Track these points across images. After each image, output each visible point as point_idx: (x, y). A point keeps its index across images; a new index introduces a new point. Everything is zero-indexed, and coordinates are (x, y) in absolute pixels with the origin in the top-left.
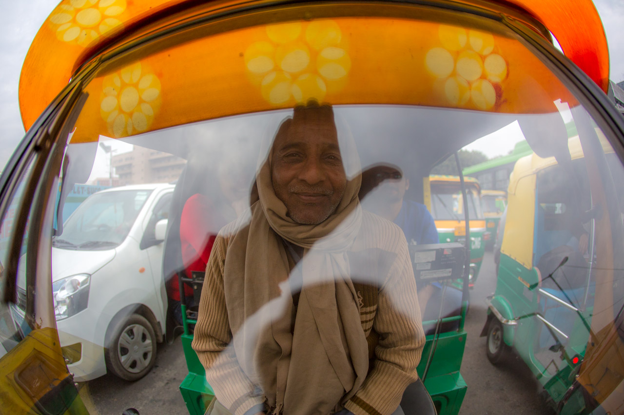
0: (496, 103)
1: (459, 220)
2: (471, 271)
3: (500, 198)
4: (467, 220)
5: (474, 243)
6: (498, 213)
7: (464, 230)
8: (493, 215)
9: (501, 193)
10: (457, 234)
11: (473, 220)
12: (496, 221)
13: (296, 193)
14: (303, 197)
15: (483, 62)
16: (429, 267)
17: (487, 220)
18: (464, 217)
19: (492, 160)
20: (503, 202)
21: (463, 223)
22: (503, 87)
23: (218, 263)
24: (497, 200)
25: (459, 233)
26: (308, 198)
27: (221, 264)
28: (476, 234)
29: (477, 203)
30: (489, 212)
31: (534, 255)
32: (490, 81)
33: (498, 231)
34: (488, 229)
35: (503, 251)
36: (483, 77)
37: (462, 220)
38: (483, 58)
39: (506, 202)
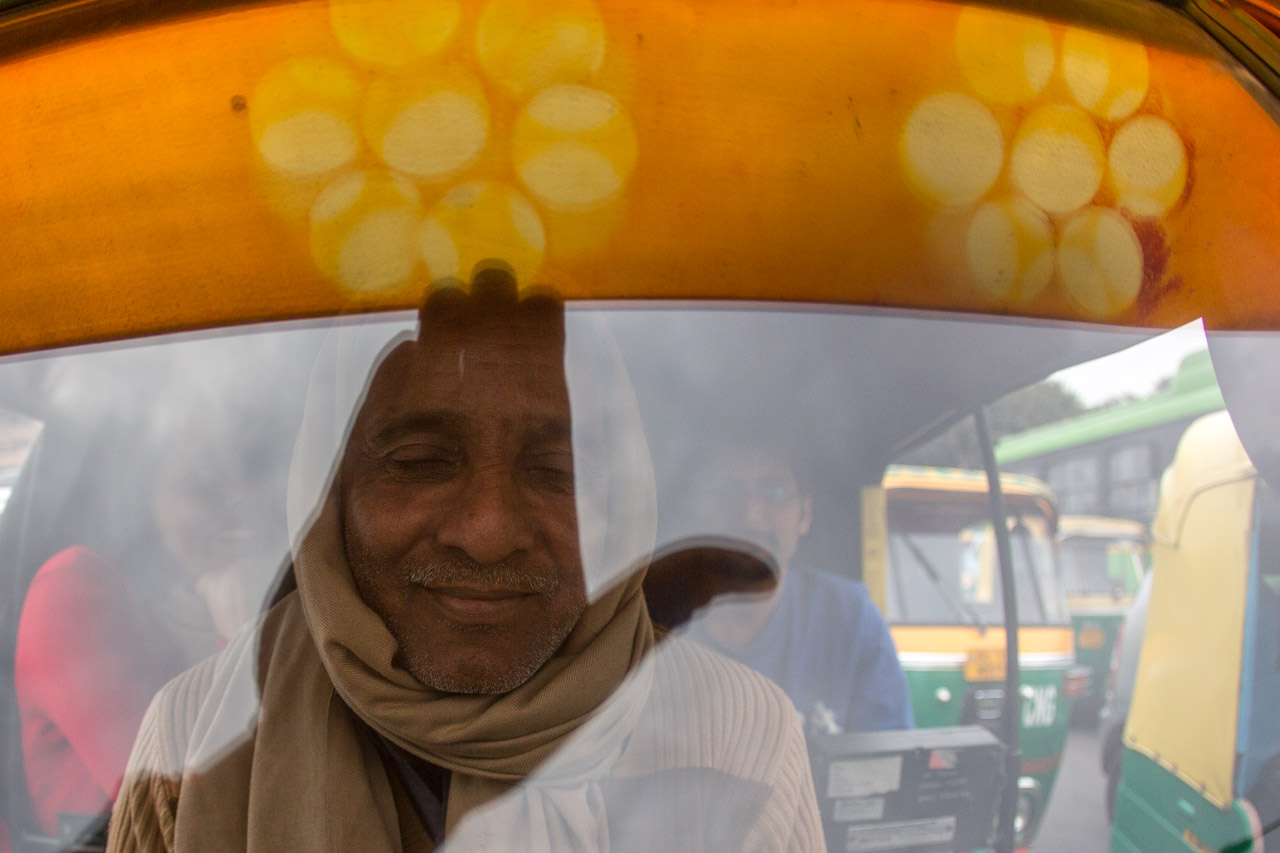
0: (1143, 291)
1: (980, 627)
2: (1023, 803)
3: (1126, 545)
4: (1011, 626)
5: (1033, 706)
6: (1116, 598)
7: (998, 661)
8: (1099, 605)
9: (1130, 528)
10: (972, 674)
11: (1031, 625)
12: (1111, 626)
13: (428, 589)
14: (456, 604)
15: (1107, 145)
16: (876, 810)
17: (1078, 623)
18: (999, 616)
19: (1097, 410)
20: (1136, 560)
21: (997, 638)
22: (1170, 237)
23: (152, 808)
24: (1113, 553)
25: (982, 670)
26: (472, 605)
27: (162, 811)
28: (1040, 677)
29: (1044, 561)
30: (1085, 593)
31: (1238, 758)
32: (1125, 214)
33: (1115, 664)
34: (1082, 656)
35: (1134, 740)
36: (1104, 199)
37: (994, 625)
38: (1107, 131)
39: (1147, 563)
